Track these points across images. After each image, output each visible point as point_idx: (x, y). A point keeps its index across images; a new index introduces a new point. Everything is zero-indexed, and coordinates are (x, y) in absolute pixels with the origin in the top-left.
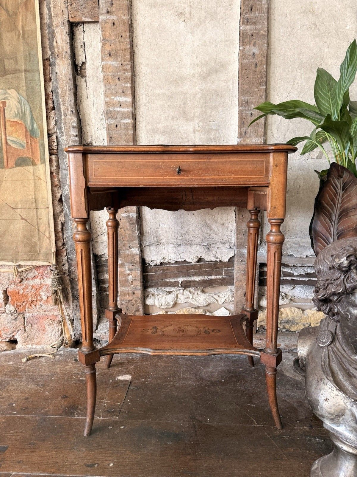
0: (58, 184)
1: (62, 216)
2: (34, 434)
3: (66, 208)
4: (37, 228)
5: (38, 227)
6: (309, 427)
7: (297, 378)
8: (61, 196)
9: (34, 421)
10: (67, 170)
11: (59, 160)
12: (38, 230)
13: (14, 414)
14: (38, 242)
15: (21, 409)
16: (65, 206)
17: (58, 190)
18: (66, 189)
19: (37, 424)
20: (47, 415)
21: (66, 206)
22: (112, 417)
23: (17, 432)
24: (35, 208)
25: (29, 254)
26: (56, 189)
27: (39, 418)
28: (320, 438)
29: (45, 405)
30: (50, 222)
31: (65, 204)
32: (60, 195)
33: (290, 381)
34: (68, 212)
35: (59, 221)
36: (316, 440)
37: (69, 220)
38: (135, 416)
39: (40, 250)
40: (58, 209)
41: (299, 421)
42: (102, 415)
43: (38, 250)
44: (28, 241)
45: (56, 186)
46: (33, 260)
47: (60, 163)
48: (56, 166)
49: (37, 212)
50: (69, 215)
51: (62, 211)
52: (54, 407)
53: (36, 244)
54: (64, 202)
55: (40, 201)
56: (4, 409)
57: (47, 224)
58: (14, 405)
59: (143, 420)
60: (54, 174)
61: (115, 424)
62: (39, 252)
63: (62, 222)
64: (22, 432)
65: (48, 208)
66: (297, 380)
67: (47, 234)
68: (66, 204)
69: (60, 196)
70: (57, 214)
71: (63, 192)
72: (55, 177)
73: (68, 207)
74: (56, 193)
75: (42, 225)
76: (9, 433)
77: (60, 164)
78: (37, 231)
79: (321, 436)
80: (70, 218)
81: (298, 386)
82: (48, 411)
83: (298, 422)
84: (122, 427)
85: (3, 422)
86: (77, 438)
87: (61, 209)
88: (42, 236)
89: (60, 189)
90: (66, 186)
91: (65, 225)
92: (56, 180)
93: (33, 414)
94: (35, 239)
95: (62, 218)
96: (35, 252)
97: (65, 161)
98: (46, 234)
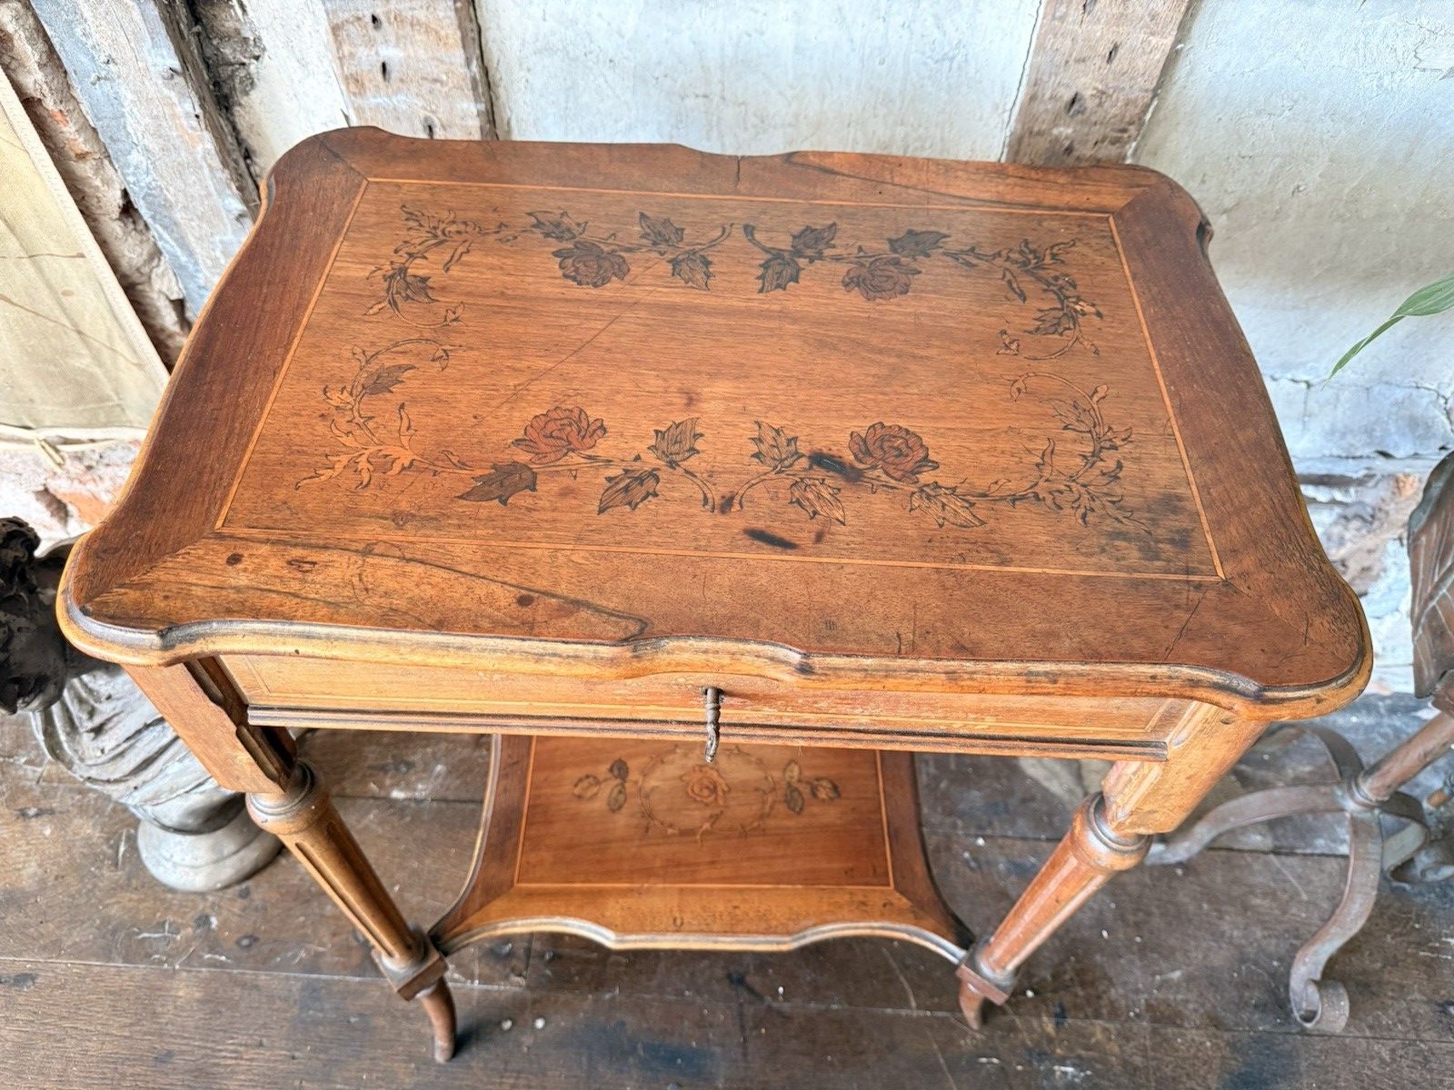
0: (86, 148)
1: (163, 275)
2: (297, 1054)
3: (167, 243)
4: (68, 325)
5: (75, 325)
6: (1057, 1016)
7: (1055, 787)
8: (125, 194)
9: (286, 1000)
10: (106, 78)
11: (45, 26)
12: (79, 333)
13: (222, 965)
14: (97, 371)
15: (238, 942)
16: (161, 238)
17: (98, 169)
18: (136, 167)
19: (296, 1010)
20: (318, 970)
21: (166, 236)
22: (506, 978)
23: (246, 1045)
24: (22, 254)
25: (80, 408)
26: (85, 169)
27: (299, 985)
28: (1080, 1064)
29: (303, 926)
30: (116, 308)
31: (158, 226)
32: (119, 194)
33: (1033, 799)
34: (184, 259)
35: (155, 296)
36: (1065, 1073)
37: (200, 287)
38: (573, 970)
39: (117, 394)
40: (132, 252)
41: (1033, 990)
42: (477, 971)
43: (112, 394)
44: (52, 368)
45: (82, 157)
46: (105, 425)
47: (55, 41)
48: (41, 66)
49: (40, 270)
50: (191, 268)
51: (156, 253)
52: (334, 935)
53: (92, 375)
54: (150, 221)
55: (32, 226)
56: (188, 941)
57: (108, 317)
58: (214, 921)
59: (596, 989)
60: (50, 103)
61: (518, 1010)
62: (115, 398)
63: (174, 297)
64: (261, 1045)
65: (82, 256)
66: (1053, 795)
67: (121, 347)
68: (165, 228)
69: (121, 202)
70: (138, 270)
71: (131, 179)
72: (59, 117)
73: (176, 240)
74: (97, 188)
75: (87, 317)
76: (226, 1050)
77: (57, 48)
78: (74, 335)
79: (1079, 1057)
80: (202, 282)
81: (1051, 823)
82: (318, 955)
83: (1030, 994)
84: (540, 1024)
85: (198, 1000)
86: (418, 1069)
87: (146, 250)
88: (106, 354)
89: (106, 162)
90: (134, 152)
91: (188, 305)
92: (68, 131)
93: (278, 968)
94: (83, 362)
95: (166, 279)
96: (102, 399)
97: (78, 31)
98: (118, 349)
